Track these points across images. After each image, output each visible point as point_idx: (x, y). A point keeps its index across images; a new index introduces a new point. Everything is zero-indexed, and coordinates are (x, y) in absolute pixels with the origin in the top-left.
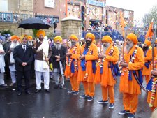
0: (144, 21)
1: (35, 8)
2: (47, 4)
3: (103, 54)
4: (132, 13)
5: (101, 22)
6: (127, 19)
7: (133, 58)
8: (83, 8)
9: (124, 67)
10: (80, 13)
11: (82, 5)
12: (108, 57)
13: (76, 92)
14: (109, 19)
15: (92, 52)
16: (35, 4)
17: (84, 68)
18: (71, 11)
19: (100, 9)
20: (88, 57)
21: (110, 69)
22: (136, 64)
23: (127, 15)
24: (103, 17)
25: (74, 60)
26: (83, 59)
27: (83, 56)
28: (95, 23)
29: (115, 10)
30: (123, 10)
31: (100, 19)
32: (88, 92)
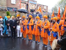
0: (52, 10)
1: (7, 4)
2: (12, 2)
4: (47, 7)
5: (35, 11)
7: (46, 24)
8: (27, 4)
9: (43, 28)
10: (26, 6)
12: (37, 24)
15: (31, 23)
16: (7, 2)
17: (28, 29)
18: (22, 6)
19: (34, 5)
20: (30, 24)
23: (45, 8)
25: (24, 25)
26: (28, 25)
27: (28, 24)
28: (32, 11)
30: (44, 6)
31: (35, 9)
32: (30, 38)
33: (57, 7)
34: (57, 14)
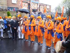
0: (55, 10)
1: (8, 4)
2: (13, 2)
3: (38, 24)
4: (50, 6)
5: (37, 10)
6: (48, 9)
7: (49, 25)
8: (29, 4)
10: (28, 6)
11: (29, 2)
12: (40, 25)
13: (27, 40)
14: (40, 9)
15: (33, 23)
16: (7, 2)
18: (24, 5)
19: (37, 4)
20: (32, 25)
21: (41, 30)
22: (50, 27)
23: (48, 7)
24: (38, 8)
25: (26, 26)
27: (30, 25)
28: (34, 11)
29: (43, 5)
30: (47, 5)
32: (32, 40)
33: (61, 6)
34: (61, 14)
